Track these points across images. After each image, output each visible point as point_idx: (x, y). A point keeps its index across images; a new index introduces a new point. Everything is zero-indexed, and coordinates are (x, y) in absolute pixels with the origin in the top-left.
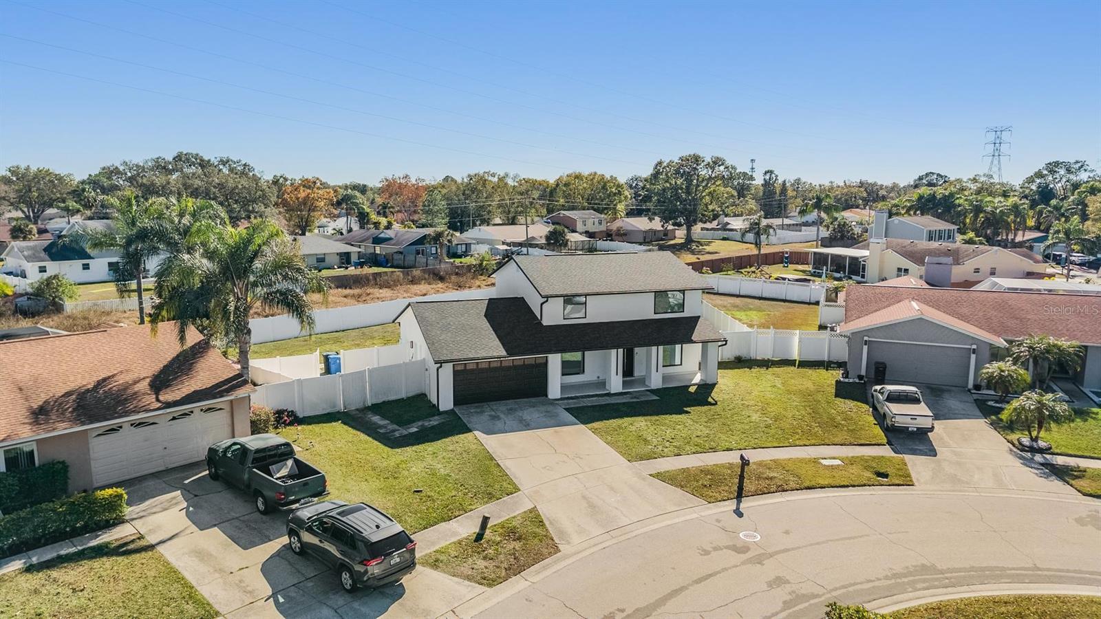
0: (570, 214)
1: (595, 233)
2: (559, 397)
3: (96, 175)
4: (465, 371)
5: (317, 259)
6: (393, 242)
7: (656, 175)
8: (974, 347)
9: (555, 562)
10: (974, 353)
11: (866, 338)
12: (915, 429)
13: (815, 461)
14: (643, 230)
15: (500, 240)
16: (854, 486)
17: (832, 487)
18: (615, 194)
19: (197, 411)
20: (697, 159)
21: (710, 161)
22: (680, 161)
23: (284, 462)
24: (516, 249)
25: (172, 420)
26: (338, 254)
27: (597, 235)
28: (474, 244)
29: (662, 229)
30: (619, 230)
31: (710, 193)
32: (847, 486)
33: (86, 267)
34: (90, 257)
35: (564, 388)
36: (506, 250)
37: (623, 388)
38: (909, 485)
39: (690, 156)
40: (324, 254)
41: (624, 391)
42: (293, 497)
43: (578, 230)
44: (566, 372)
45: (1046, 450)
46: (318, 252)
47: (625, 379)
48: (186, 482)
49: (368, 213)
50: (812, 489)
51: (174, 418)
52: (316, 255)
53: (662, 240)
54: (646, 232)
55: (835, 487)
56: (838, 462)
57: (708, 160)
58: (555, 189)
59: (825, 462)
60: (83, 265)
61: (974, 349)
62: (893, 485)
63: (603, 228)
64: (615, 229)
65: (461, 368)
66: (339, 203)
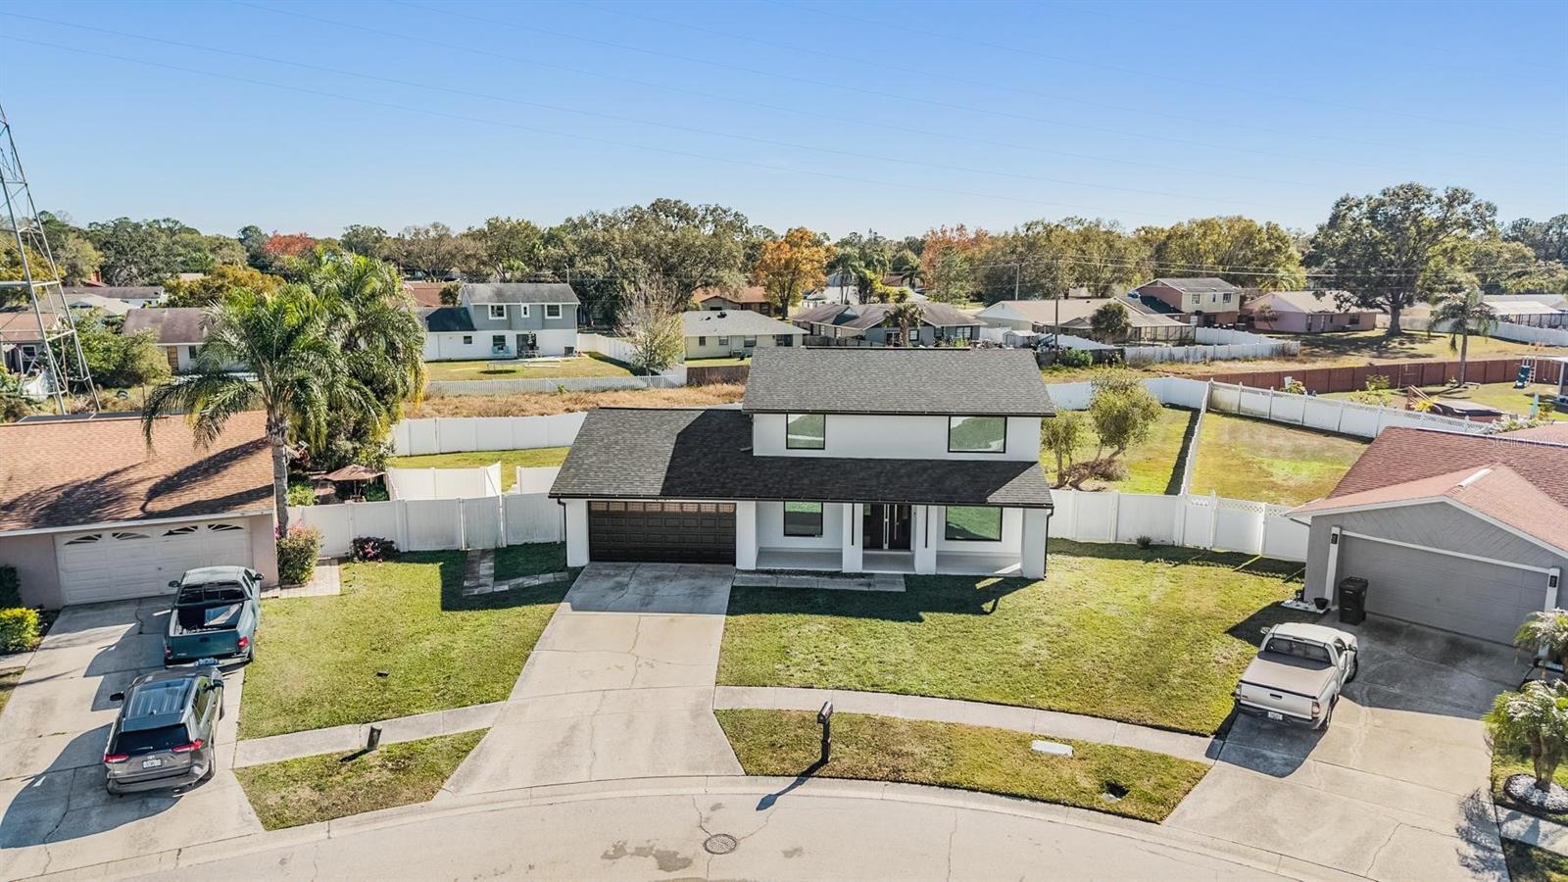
0: (1174, 284)
1: (1215, 315)
2: (754, 568)
3: (558, 229)
4: (607, 514)
5: (745, 342)
6: (856, 322)
7: (1335, 221)
8: (1555, 572)
9: (400, 815)
10: (1553, 585)
11: (1336, 530)
12: (1281, 717)
13: (1023, 741)
14: (1307, 311)
15: (1027, 322)
16: (1034, 799)
17: (991, 792)
18: (1270, 252)
19: (203, 527)
20: (1414, 193)
21: (1443, 195)
22: (1382, 197)
23: (227, 607)
24: (1045, 336)
25: (167, 534)
26: (774, 337)
27: (1220, 320)
28: (984, 326)
29: (1337, 311)
30: (1263, 312)
31: (1445, 250)
32: (1023, 797)
33: (468, 340)
34: (472, 329)
35: (763, 554)
36: (1028, 338)
37: (863, 568)
38: (1146, 820)
39: (1402, 188)
40: (756, 336)
41: (865, 572)
42: (183, 654)
43: (1183, 310)
44: (788, 531)
45: (1556, 812)
46: (745, 334)
47: (866, 552)
48: (156, 614)
49: (871, 281)
50: (950, 787)
51: (171, 533)
52: (744, 337)
53: (1344, 330)
54: (1313, 316)
55: (996, 793)
56: (1067, 750)
57: (1440, 193)
58: (1165, 244)
59: (1038, 746)
60: (465, 338)
61: (1554, 578)
62: (1115, 814)
63: (1233, 306)
64: (1257, 309)
65: (602, 507)
66: (832, 267)
